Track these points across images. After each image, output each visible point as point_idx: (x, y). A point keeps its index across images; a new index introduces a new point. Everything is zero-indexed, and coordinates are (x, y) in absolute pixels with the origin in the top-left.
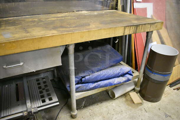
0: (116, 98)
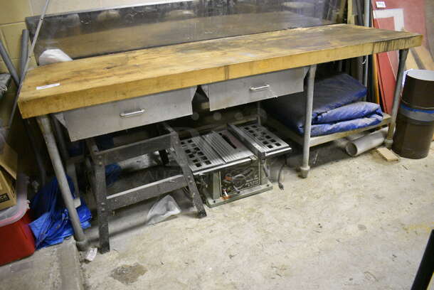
0: (359, 155)
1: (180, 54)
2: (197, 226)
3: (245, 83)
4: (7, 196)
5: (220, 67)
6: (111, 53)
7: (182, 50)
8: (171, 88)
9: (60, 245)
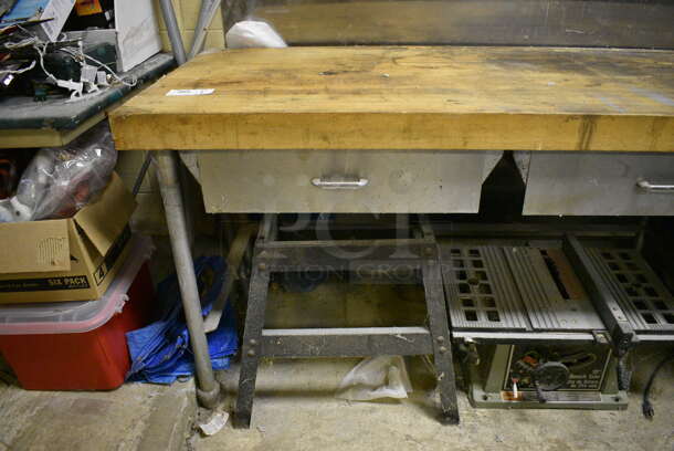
1: (494, 67)
2: (431, 440)
3: (627, 167)
4: (86, 280)
5: (573, 117)
6: (361, 44)
7: (502, 61)
8: (436, 145)
9: (166, 387)
